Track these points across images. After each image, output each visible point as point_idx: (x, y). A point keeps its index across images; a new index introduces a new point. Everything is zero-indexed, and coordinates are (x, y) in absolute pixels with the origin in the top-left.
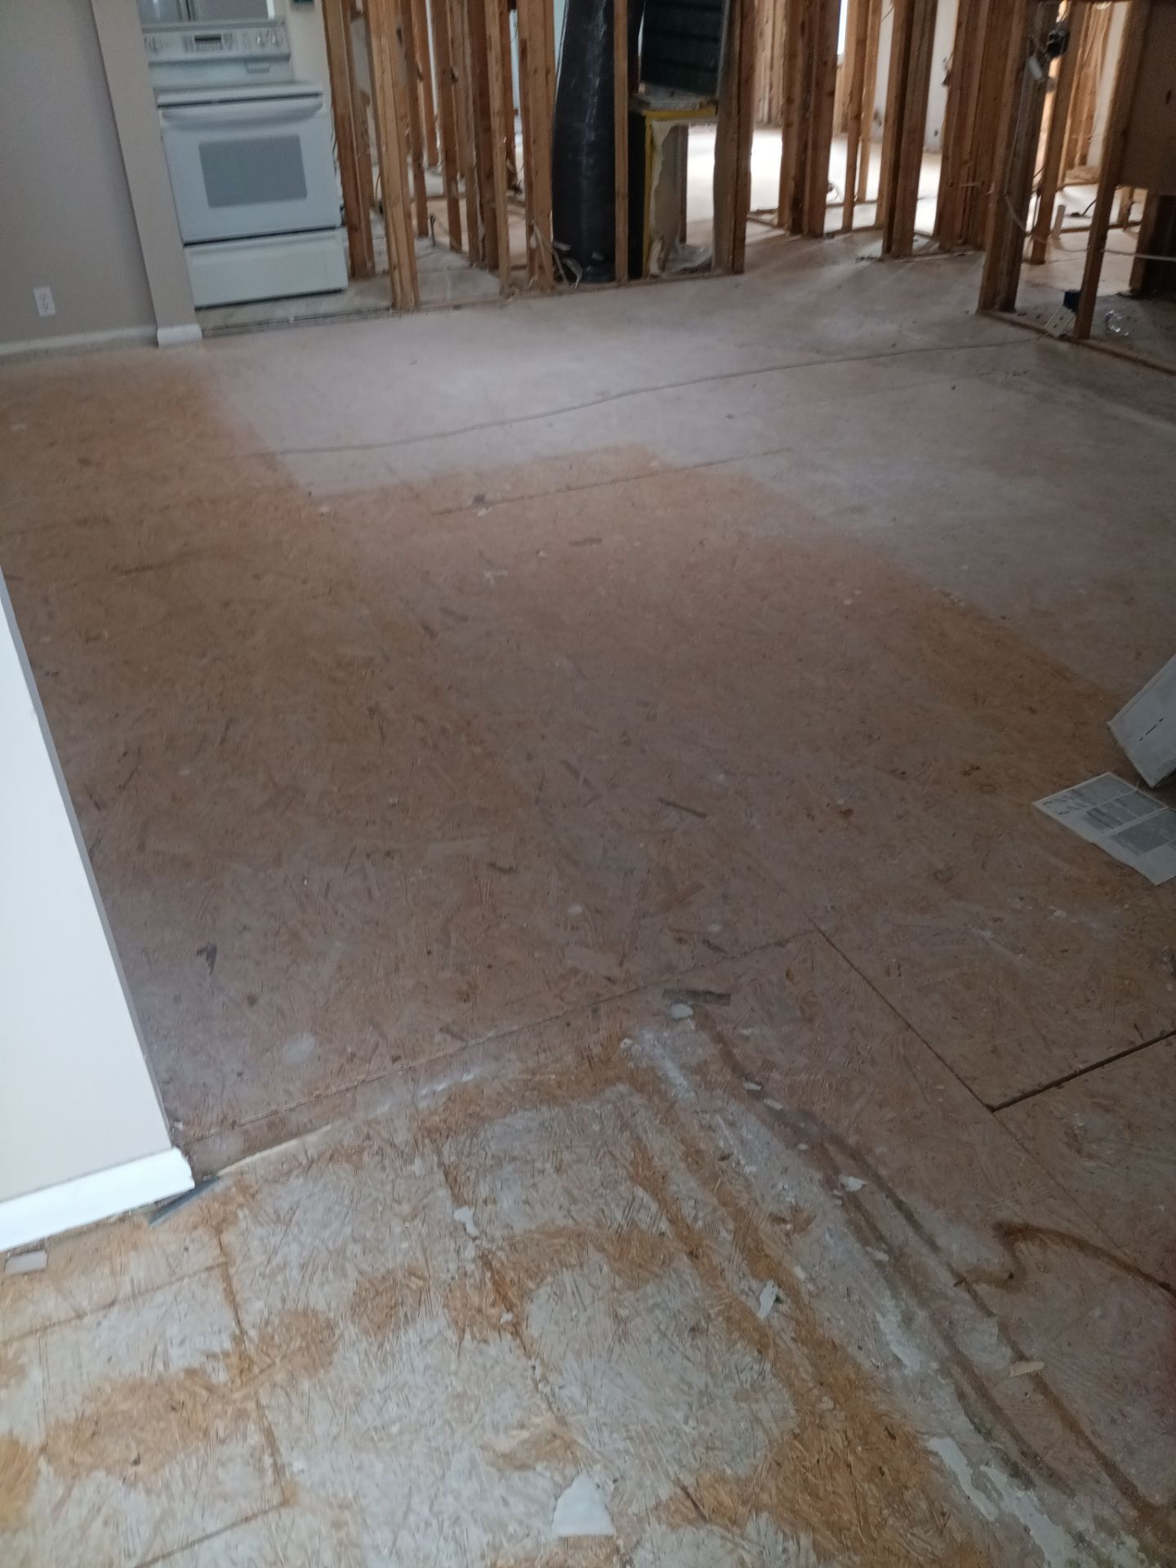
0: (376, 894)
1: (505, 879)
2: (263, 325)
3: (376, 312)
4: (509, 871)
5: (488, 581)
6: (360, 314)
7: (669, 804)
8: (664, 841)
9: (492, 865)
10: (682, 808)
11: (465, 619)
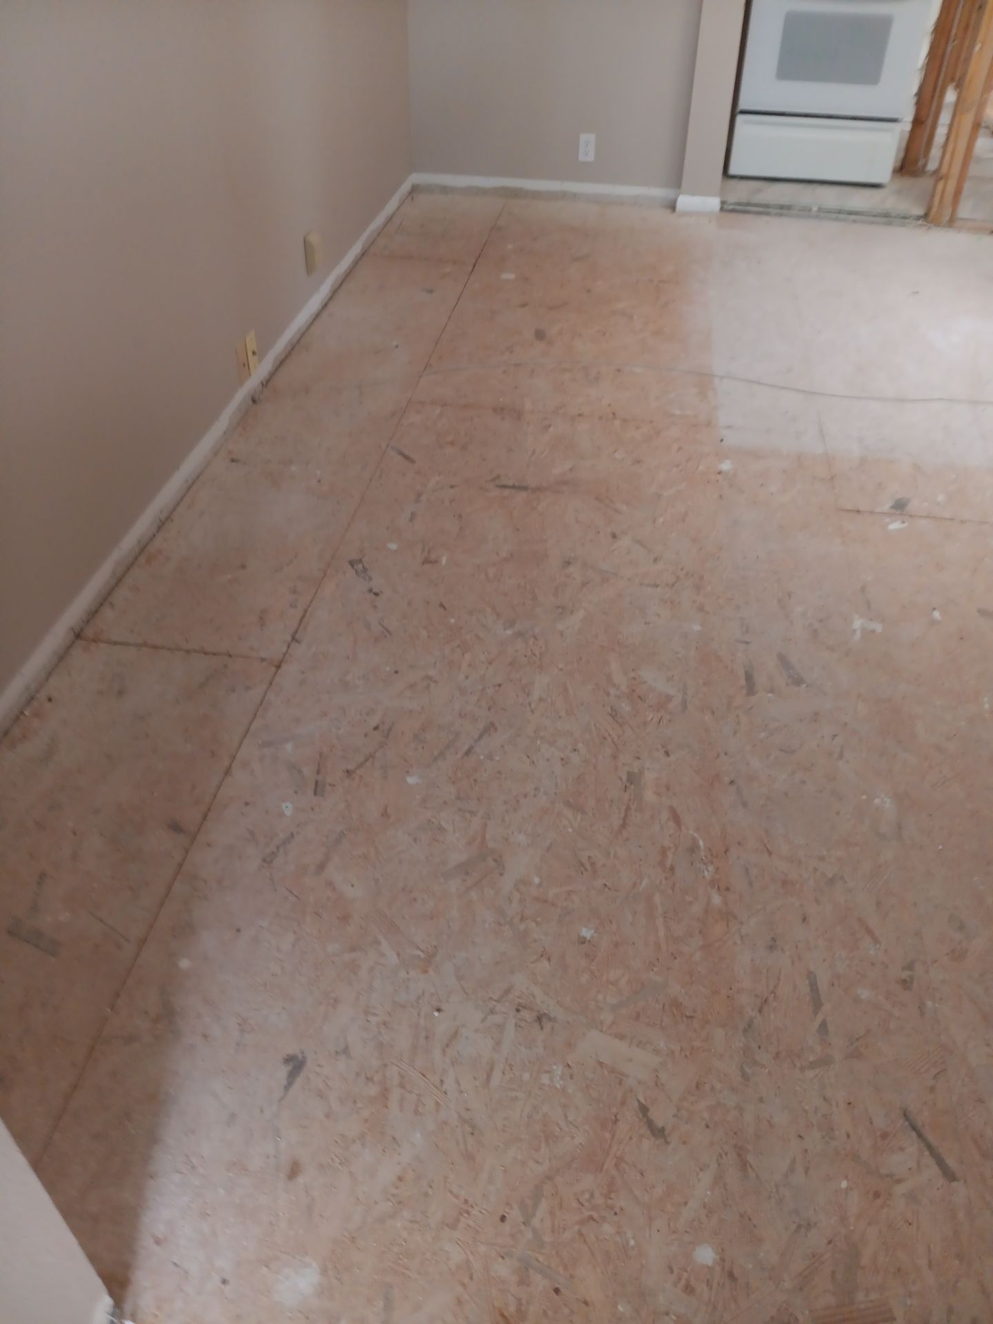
0: (496, 1078)
1: (647, 1144)
2: (784, 210)
3: (905, 218)
4: (658, 1133)
5: (855, 631)
6: (887, 218)
7: (914, 1128)
8: (877, 1195)
9: (644, 1109)
10: (929, 1147)
11: (798, 681)
